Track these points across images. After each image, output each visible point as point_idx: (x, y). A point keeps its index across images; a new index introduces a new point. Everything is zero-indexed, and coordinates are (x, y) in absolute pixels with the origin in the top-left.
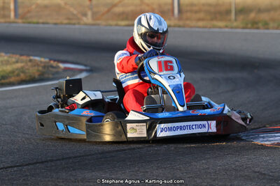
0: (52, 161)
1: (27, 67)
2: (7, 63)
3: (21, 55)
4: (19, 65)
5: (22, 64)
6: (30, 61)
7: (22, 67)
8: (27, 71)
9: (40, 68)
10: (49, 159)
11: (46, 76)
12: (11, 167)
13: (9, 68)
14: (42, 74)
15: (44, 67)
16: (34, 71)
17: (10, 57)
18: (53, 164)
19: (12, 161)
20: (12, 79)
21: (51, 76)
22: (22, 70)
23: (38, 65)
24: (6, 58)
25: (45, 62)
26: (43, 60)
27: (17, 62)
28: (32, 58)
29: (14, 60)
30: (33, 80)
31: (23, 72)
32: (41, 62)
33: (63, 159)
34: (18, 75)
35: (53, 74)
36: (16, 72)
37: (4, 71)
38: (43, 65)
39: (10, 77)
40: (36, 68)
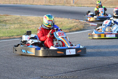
0: (91, 68)
1: (78, 25)
2: (72, 23)
3: (76, 20)
4: (76, 24)
5: (77, 23)
6: (79, 22)
7: (77, 25)
8: (79, 26)
9: (83, 25)
10: (90, 67)
11: (85, 28)
12: (77, 71)
13: (72, 25)
14: (84, 27)
15: (84, 24)
16: (81, 26)
17: (72, 20)
18: (91, 70)
19: (77, 68)
20: (74, 30)
21: (87, 28)
22: (77, 26)
23: (82, 24)
24: (71, 21)
25: (84, 22)
26: (84, 21)
27: (75, 22)
28: (80, 20)
29: (74, 22)
30: (81, 30)
31: (77, 27)
32: (83, 22)
33: (95, 67)
34: (75, 28)
35: (88, 28)
36: (75, 26)
37: (70, 26)
38: (84, 23)
39: (73, 28)
40: (82, 25)
